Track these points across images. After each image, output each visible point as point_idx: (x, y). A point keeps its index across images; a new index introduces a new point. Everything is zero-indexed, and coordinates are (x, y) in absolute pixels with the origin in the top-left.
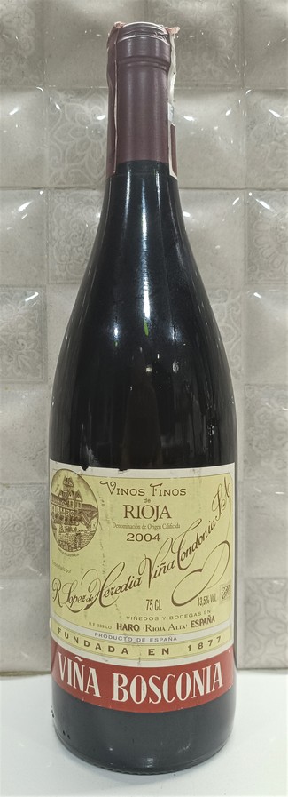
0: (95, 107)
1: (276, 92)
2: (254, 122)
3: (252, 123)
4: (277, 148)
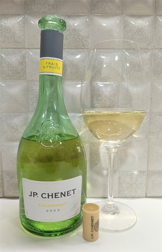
0: (74, 21)
1: (133, 16)
2: (126, 26)
3: (125, 27)
4: (133, 35)
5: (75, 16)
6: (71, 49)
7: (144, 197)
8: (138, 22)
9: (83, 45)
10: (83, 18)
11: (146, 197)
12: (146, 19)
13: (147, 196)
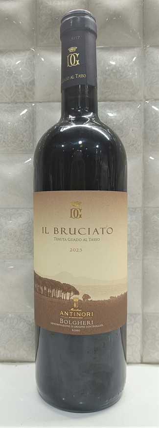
5: (11, 51)
6: (5, 103)
7: (137, 363)
8: (114, 58)
9: (25, 97)
10: (24, 54)
11: (142, 363)
12: (127, 53)
13: (144, 361)
